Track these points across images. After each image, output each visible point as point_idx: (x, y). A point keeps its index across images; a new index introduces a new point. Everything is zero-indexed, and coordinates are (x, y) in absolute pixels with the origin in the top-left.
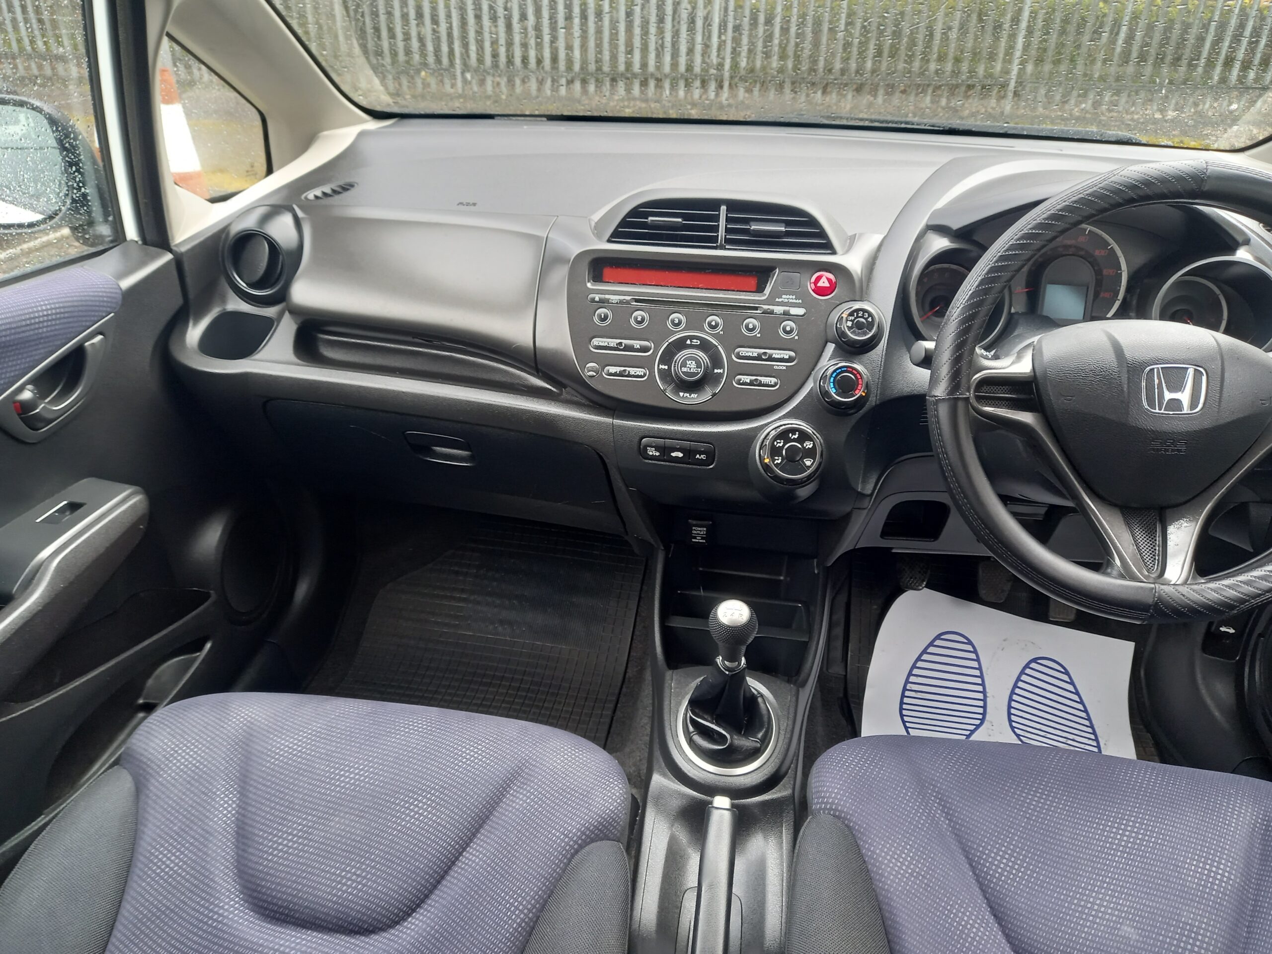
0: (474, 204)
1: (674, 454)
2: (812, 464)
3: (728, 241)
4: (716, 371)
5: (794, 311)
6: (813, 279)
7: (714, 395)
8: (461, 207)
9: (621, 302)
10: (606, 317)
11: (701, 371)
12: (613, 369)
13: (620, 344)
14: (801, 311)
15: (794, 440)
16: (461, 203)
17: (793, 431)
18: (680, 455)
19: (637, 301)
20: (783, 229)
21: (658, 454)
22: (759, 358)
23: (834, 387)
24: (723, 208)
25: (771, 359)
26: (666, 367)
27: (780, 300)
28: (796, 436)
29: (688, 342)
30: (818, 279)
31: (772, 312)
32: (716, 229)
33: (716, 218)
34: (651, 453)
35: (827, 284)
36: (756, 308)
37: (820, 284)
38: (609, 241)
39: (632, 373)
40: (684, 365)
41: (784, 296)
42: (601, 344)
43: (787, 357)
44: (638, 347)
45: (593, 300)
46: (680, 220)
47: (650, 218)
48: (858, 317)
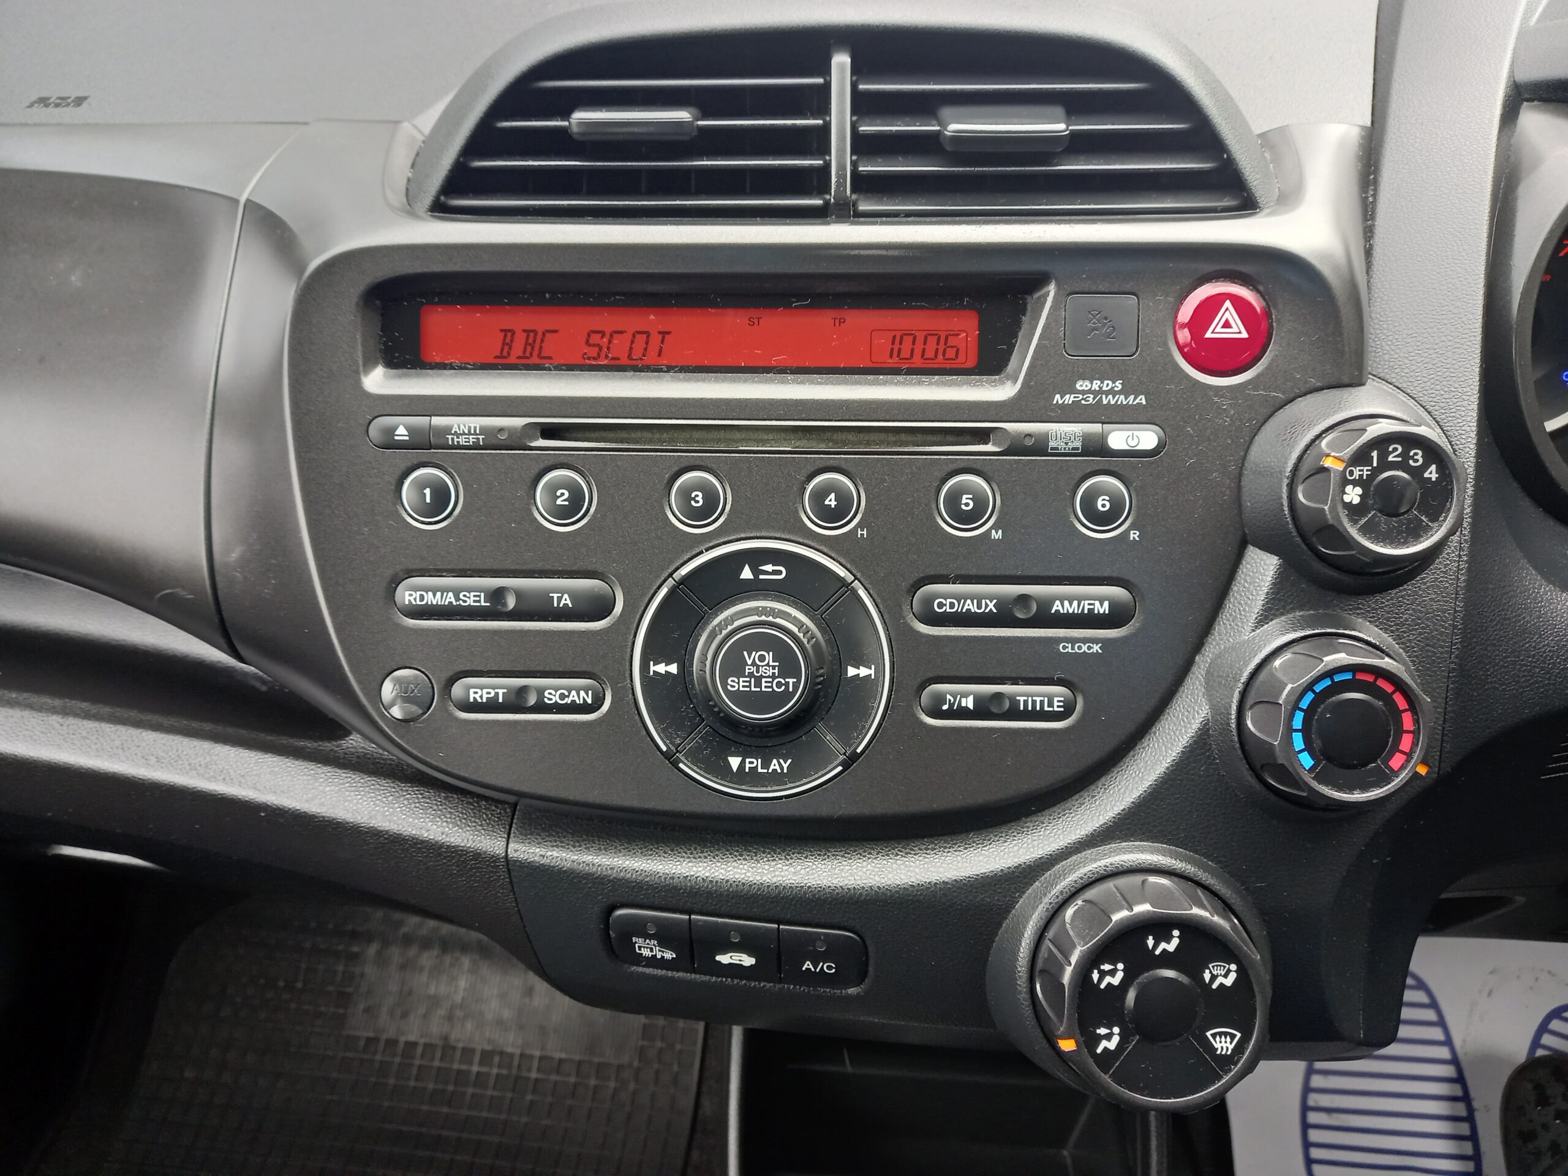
0: (79, 101)
1: (724, 959)
2: (1239, 1049)
3: (864, 184)
4: (852, 671)
5: (1119, 439)
6: (1186, 312)
7: (851, 760)
8: (40, 114)
9: (492, 442)
10: (441, 497)
11: (797, 687)
12: (480, 690)
13: (497, 595)
14: (1147, 439)
15: (1167, 959)
16: (44, 101)
17: (1160, 927)
18: (748, 961)
19: (549, 432)
20: (1060, 127)
21: (669, 955)
22: (1003, 617)
23: (1309, 747)
24: (841, 61)
25: (1045, 618)
26: (673, 668)
27: (1069, 399)
28: (1172, 946)
29: (747, 574)
30: (1208, 309)
31: (1039, 447)
32: (817, 142)
33: (819, 100)
34: (646, 953)
35: (1238, 330)
36: (982, 436)
37: (1215, 331)
38: (441, 209)
39: (552, 697)
40: (734, 666)
41: (1082, 385)
42: (431, 599)
43: (1104, 609)
44: (566, 600)
45: (390, 444)
46: (683, 115)
47: (581, 116)
48: (1385, 465)
